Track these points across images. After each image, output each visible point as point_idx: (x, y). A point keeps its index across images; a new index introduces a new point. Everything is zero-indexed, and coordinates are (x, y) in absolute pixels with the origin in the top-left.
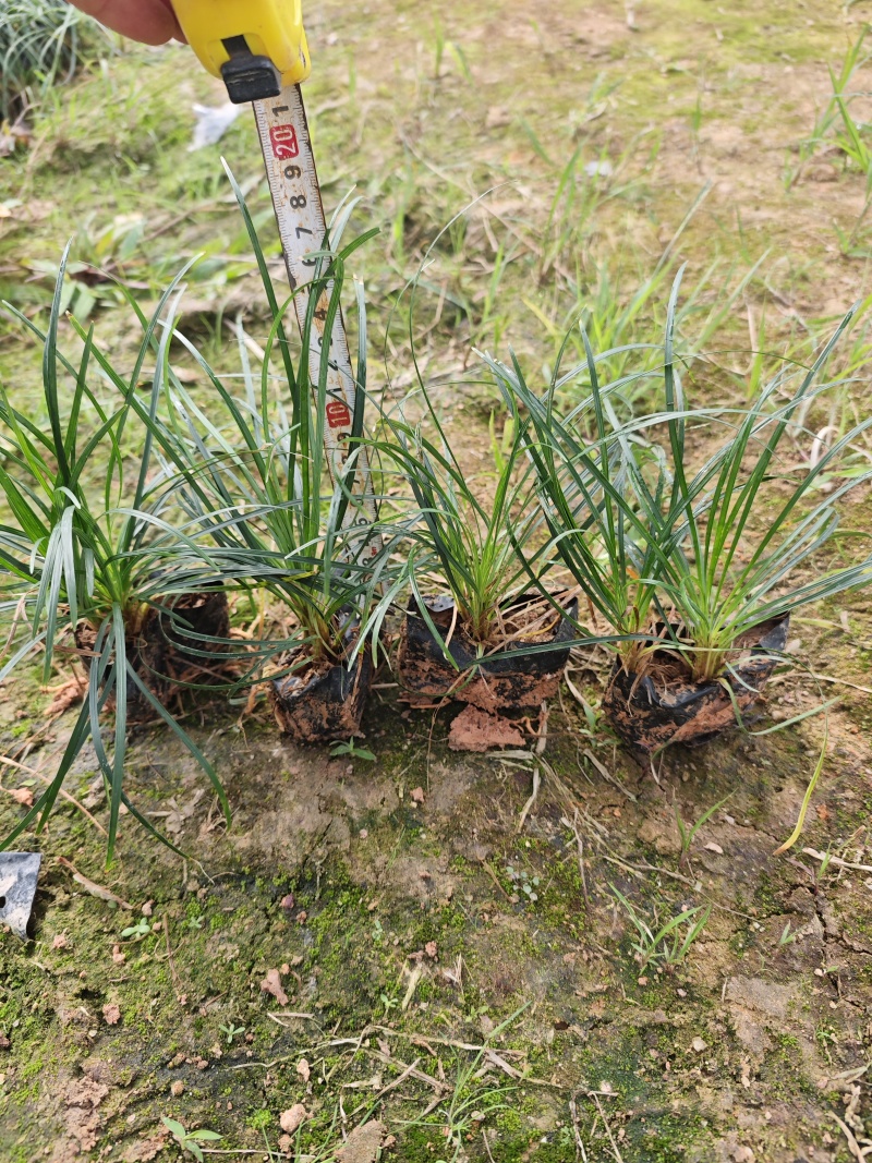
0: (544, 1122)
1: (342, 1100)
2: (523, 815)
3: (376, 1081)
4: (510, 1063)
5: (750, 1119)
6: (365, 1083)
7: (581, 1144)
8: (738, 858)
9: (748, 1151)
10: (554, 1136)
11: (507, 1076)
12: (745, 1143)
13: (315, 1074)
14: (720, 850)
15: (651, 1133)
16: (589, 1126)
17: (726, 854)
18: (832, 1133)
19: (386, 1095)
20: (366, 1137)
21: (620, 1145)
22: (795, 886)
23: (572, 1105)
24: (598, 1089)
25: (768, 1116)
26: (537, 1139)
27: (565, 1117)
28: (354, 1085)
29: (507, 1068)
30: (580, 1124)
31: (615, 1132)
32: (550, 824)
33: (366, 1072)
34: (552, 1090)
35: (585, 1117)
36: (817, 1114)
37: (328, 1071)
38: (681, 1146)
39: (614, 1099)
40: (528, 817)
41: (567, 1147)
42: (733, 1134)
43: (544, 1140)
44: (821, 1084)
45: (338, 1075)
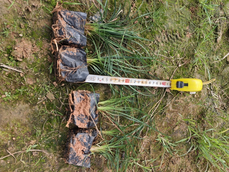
0: (55, 126)
1: (58, 92)
2: (107, 122)
3: (61, 98)
4: (64, 120)
5: (56, 159)
6: (61, 96)
7: (51, 132)
8: (99, 160)
9: (51, 158)
10: (52, 128)
11: (62, 120)
12: (52, 157)
13: (62, 87)
14: (100, 157)
15: (54, 143)
16: (54, 133)
17: (100, 158)
18: (54, 170)
19: (59, 99)
20: (52, 97)
21: (51, 138)
22: (93, 170)
23: (57, 131)
24: (60, 135)
25: (56, 161)
26: (52, 125)
27: (55, 130)
28: (60, 94)
29: (63, 120)
30: (54, 132)
31: (53, 137)
32: (105, 127)
33: (62, 96)
34: (59, 127)
35: (55, 133)
36: (57, 169)
37: (63, 89)
38: (52, 147)
39: (58, 137)
40: (106, 123)
41: (51, 130)
42: (53, 156)
43: (52, 126)
44: (61, 170)
45: (62, 91)
